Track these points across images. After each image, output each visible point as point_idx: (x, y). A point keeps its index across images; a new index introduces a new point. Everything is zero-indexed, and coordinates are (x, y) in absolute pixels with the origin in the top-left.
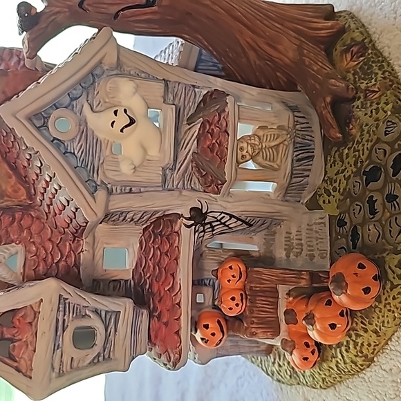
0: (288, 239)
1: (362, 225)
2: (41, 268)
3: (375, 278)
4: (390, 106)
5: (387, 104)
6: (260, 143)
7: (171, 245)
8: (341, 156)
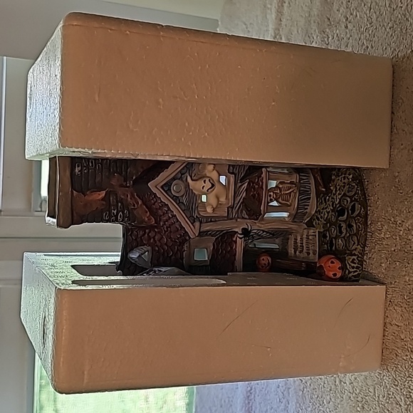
0: (296, 243)
1: (335, 238)
2: (161, 259)
3: (339, 268)
4: (351, 176)
5: (350, 175)
6: (281, 191)
7: (232, 248)
8: (325, 199)
